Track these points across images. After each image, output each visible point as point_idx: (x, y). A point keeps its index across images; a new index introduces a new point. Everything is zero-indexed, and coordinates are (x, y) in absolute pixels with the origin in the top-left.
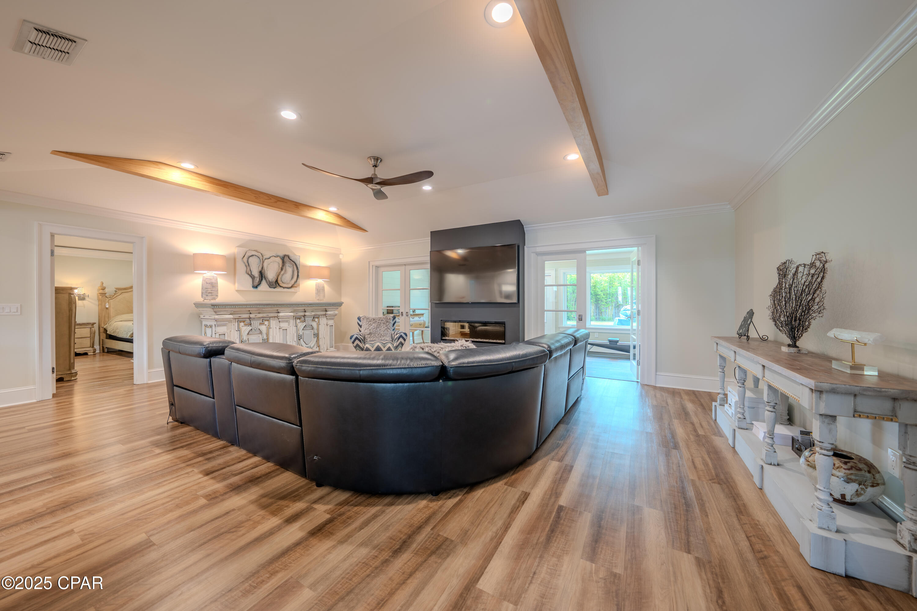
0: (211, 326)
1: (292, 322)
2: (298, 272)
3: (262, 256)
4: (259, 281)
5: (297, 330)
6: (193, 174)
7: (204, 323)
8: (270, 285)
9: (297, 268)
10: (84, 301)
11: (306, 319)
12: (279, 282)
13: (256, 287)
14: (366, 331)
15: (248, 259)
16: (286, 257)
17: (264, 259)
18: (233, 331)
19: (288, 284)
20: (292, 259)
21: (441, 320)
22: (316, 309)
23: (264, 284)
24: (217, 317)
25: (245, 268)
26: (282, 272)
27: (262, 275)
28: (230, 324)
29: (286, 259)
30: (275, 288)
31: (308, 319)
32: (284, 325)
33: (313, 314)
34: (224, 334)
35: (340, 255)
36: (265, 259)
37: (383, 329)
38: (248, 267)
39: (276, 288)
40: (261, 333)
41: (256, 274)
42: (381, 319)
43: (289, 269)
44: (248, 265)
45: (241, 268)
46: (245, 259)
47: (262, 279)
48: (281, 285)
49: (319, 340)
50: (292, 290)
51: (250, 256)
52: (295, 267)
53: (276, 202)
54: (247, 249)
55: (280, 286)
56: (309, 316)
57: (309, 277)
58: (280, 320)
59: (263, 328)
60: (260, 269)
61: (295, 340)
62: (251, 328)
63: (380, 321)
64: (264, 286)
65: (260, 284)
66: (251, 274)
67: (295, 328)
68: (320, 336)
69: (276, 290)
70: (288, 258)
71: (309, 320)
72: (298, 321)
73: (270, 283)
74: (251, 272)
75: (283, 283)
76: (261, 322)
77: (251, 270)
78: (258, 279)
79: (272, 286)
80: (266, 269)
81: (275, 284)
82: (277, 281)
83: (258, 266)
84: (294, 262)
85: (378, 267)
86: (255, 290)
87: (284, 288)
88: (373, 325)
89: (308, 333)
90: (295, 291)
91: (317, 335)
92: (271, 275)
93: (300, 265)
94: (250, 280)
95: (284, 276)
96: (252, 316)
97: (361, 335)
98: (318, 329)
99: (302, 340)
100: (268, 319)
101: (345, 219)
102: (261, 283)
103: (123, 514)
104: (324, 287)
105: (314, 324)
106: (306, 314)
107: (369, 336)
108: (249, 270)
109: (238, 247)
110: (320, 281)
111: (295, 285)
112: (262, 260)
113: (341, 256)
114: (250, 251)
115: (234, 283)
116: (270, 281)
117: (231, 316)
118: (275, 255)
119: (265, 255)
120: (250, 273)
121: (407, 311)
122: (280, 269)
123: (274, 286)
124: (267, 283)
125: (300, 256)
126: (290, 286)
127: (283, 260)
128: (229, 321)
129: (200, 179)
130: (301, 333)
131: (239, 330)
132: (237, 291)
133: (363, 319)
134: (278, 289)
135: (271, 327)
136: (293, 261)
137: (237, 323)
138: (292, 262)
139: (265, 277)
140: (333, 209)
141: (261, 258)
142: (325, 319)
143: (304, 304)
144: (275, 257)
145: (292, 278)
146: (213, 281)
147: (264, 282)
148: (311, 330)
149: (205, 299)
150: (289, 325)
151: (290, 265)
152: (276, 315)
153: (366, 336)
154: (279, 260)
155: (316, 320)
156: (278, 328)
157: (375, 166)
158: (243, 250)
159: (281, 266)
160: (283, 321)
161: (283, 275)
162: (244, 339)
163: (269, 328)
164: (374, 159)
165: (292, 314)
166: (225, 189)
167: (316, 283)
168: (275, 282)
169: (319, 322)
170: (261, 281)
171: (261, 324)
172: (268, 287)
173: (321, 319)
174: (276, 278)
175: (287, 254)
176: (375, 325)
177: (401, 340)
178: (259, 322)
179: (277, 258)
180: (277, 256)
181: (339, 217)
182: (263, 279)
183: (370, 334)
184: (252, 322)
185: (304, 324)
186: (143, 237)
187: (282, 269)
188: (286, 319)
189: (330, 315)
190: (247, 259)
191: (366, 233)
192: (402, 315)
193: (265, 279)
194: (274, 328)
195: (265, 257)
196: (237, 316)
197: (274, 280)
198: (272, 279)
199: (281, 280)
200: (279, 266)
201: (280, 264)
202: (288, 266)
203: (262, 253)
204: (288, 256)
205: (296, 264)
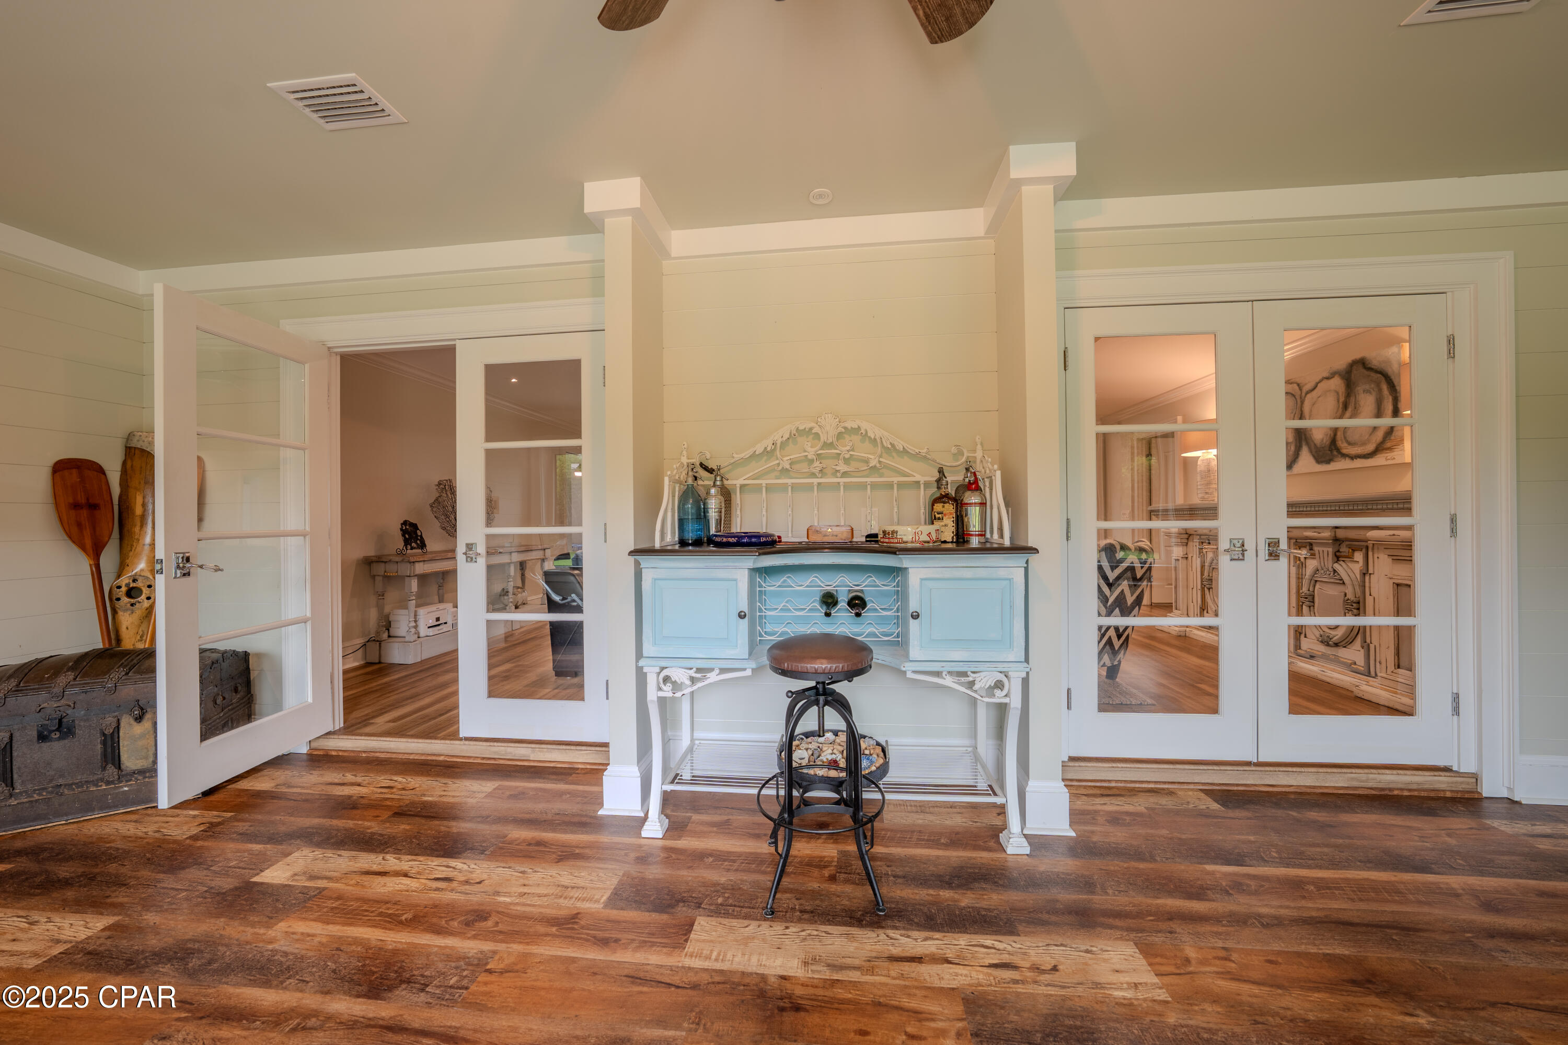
2: (1395, 400)
3: (1301, 389)
4: (1296, 451)
8: (1318, 455)
9: (1391, 388)
12: (1342, 444)
13: (1289, 466)
16: (1355, 367)
17: (1304, 394)
19: (1364, 444)
20: (1375, 363)
23: (1306, 457)
26: (1348, 415)
27: (1301, 434)
29: (1357, 373)
30: (1328, 462)
36: (1307, 393)
39: (1332, 463)
41: (1289, 434)
43: (1367, 403)
47: (1301, 446)
48: (1344, 451)
50: (1379, 460)
52: (1385, 387)
55: (1344, 456)
64: (1305, 460)
65: (1298, 458)
69: (1332, 466)
70: (1361, 368)
73: (1316, 452)
75: (1349, 443)
78: (1295, 449)
79: (1322, 459)
81: (1331, 450)
82: (1334, 442)
84: (1380, 373)
86: (1287, 473)
87: (1352, 458)
92: (1320, 429)
93: (1399, 374)
98: (1364, 589)
102: (1299, 454)
111: (1388, 445)
112: (1301, 397)
116: (1318, 445)
118: (1327, 374)
119: (1306, 384)
122: (1341, 406)
123: (1328, 458)
124: (1311, 452)
125: (1398, 346)
126: (1370, 447)
127: (1347, 380)
134: (1340, 464)
136: (1377, 372)
138: (1373, 374)
139: (1306, 439)
141: (1297, 393)
144: (1328, 378)
145: (1378, 419)
147: (1305, 451)
151: (1367, 387)
154: (1337, 383)
159: (1342, 399)
168: (1330, 447)
170: (1300, 451)
172: (1313, 461)
174: (1332, 435)
175: (1357, 356)
179: (1332, 380)
180: (1333, 375)
182: (1304, 443)
187: (1345, 407)
193: (1308, 444)
195: (1306, 388)
197: (1327, 441)
198: (1323, 439)
199: (1345, 438)
200: (1338, 401)
201: (1340, 394)
202: (1364, 391)
203: (1298, 381)
204: (1363, 362)
205: (1387, 378)
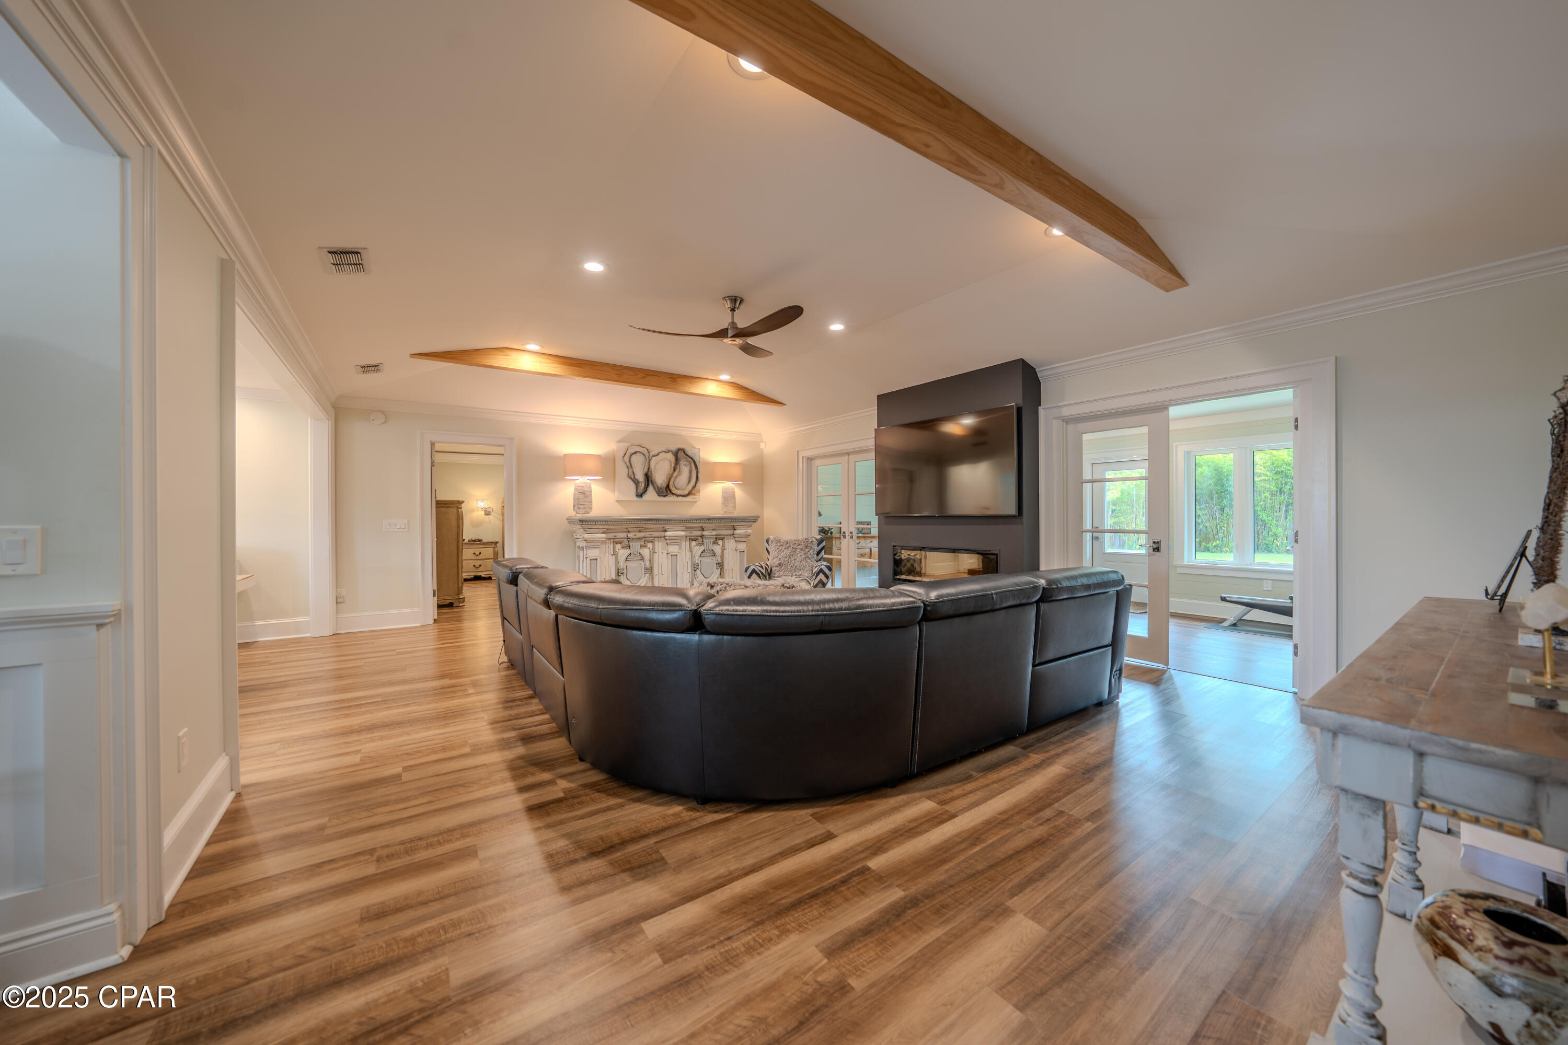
0: (583, 548)
1: (685, 544)
2: (697, 473)
3: (649, 453)
4: (644, 488)
5: (692, 557)
6: (542, 356)
7: (578, 544)
8: (659, 492)
9: (696, 467)
10: (490, 516)
11: (705, 541)
12: (671, 487)
13: (640, 495)
14: (774, 561)
15: (630, 458)
16: (680, 451)
17: (651, 456)
18: (607, 555)
19: (683, 490)
20: (689, 453)
21: (895, 546)
22: (718, 527)
23: (651, 492)
24: (586, 536)
25: (627, 470)
26: (676, 474)
27: (648, 478)
28: (604, 545)
29: (681, 454)
30: (665, 496)
31: (707, 540)
32: (674, 549)
33: (714, 533)
34: (596, 559)
35: (761, 443)
36: (653, 456)
37: (799, 558)
38: (630, 469)
39: (667, 497)
40: (642, 559)
41: (640, 477)
42: (797, 543)
43: (685, 470)
44: (630, 466)
45: (622, 470)
46: (627, 458)
47: (648, 485)
48: (673, 492)
49: (723, 572)
50: (689, 498)
51: (633, 454)
52: (693, 465)
53: (644, 378)
54: (630, 444)
55: (673, 494)
56: (710, 537)
57: (713, 479)
58: (668, 541)
59: (646, 553)
60: (646, 470)
61: (690, 571)
62: (629, 552)
63: (795, 546)
64: (651, 494)
65: (646, 491)
66: (634, 478)
67: (688, 554)
68: (726, 567)
69: (667, 499)
70: (683, 453)
71: (708, 543)
72: (694, 543)
73: (658, 490)
74: (634, 476)
75: (676, 488)
76: (643, 543)
77: (635, 473)
78: (643, 485)
79: (662, 494)
80: (653, 470)
81: (666, 491)
82: (668, 486)
83: (643, 466)
84: (692, 458)
85: (811, 459)
86: (639, 499)
87: (678, 496)
88: (785, 551)
89: (708, 563)
90: (694, 500)
91: (721, 565)
92: (660, 478)
93: (699, 462)
94: (633, 486)
95: (677, 479)
96: (630, 535)
97: (762, 567)
98: (722, 556)
99: (698, 571)
100: (651, 540)
101: (748, 389)
102: (647, 489)
103: (401, 746)
104: (734, 493)
105: (717, 549)
106: (705, 533)
107: (778, 568)
108: (632, 473)
109: (617, 442)
110: (728, 484)
111: (694, 492)
112: (648, 457)
113: (762, 446)
114: (632, 447)
115: (614, 492)
116: (659, 486)
117: (604, 536)
118: (665, 450)
119: (652, 451)
120: (632, 477)
121: (851, 530)
122: (672, 469)
123: (665, 494)
124: (655, 489)
125: (699, 449)
126: (686, 492)
127: (676, 456)
128: (603, 542)
129: (550, 361)
130: (697, 560)
131: (615, 554)
132: (618, 501)
133: (772, 542)
134: (670, 498)
135: (656, 551)
136: (690, 457)
137: (612, 545)
138: (688, 458)
139: (652, 482)
140: (725, 377)
141: (647, 454)
142: (733, 541)
143: (703, 519)
144: (665, 452)
145: (689, 481)
146: (586, 489)
147: (651, 488)
148: (712, 558)
149: (577, 513)
150: (680, 548)
151: (685, 463)
152: (662, 534)
153: (773, 569)
154: (670, 456)
155: (720, 542)
156: (665, 552)
157: (733, 310)
158: (624, 445)
159: (673, 465)
160: (672, 544)
161: (676, 477)
162: (621, 567)
163: (653, 552)
164: (731, 300)
165: (683, 533)
166: (580, 369)
167: (723, 487)
168: (666, 488)
169: (724, 545)
170: (647, 487)
171: (642, 547)
172: (656, 495)
173: (726, 541)
174: (667, 482)
175: (681, 447)
176: (787, 552)
177: (821, 576)
178: (639, 544)
179: (668, 454)
180: (669, 451)
181: (737, 387)
182: (650, 484)
183: (780, 565)
184: (631, 544)
185: (702, 548)
186: (512, 438)
187: (675, 470)
188: (676, 541)
189: (740, 536)
190: (628, 457)
191: (784, 407)
192: (844, 537)
193: (653, 484)
194: (661, 554)
195: (652, 454)
196: (611, 535)
197: (664, 485)
198: (662, 484)
199: (674, 485)
200: (671, 466)
201: (672, 462)
202: (684, 465)
203: (648, 448)
204: (683, 451)
205: (694, 462)
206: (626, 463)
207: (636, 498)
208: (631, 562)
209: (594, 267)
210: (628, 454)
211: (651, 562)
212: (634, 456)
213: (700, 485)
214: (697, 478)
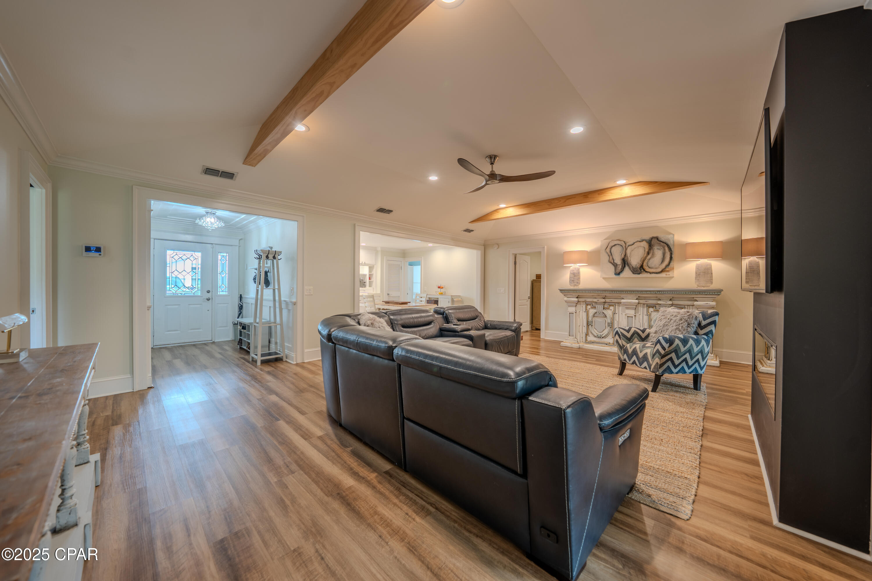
2: (671, 254)
4: (621, 268)
8: (634, 271)
9: (670, 249)
11: (661, 308)
12: (645, 267)
13: (618, 274)
15: (611, 249)
16: (654, 239)
17: (627, 246)
18: (581, 311)
19: (656, 268)
20: (663, 239)
25: (608, 257)
26: (649, 257)
27: (625, 262)
28: (578, 305)
29: (654, 241)
34: (573, 314)
38: (611, 257)
39: (640, 274)
40: (605, 316)
41: (618, 261)
43: (658, 253)
44: (611, 254)
45: (605, 258)
46: (608, 250)
47: (625, 266)
48: (647, 270)
50: (663, 275)
51: (613, 246)
52: (667, 249)
54: (610, 240)
55: (646, 272)
56: (666, 306)
57: (688, 258)
58: (625, 306)
60: (623, 256)
62: (596, 311)
64: (627, 272)
65: (623, 271)
69: (640, 276)
70: (656, 240)
73: (633, 269)
74: (614, 261)
75: (650, 268)
76: (605, 306)
77: (614, 259)
78: (620, 267)
79: (636, 273)
80: (629, 256)
81: (640, 269)
82: (642, 266)
83: (621, 254)
84: (665, 243)
86: (617, 276)
87: (651, 273)
90: (667, 276)
92: (635, 261)
93: (674, 245)
94: (613, 268)
95: (651, 260)
96: (596, 300)
100: (612, 304)
102: (623, 269)
104: (709, 269)
108: (612, 259)
109: (602, 240)
110: (705, 261)
111: (667, 269)
112: (625, 247)
114: (613, 242)
115: (599, 272)
116: (634, 267)
117: (577, 299)
118: (640, 240)
119: (628, 242)
120: (612, 262)
122: (646, 253)
123: (639, 272)
124: (630, 269)
125: (674, 235)
126: (660, 270)
127: (649, 243)
131: (586, 312)
132: (604, 278)
134: (644, 275)
135: (617, 312)
136: (663, 242)
138: (661, 243)
140: (622, 182)
141: (624, 245)
144: (640, 242)
145: (663, 261)
146: (575, 272)
147: (627, 268)
149: (570, 286)
151: (659, 247)
152: (619, 301)
154: (645, 244)
156: (624, 314)
157: (492, 164)
158: (607, 242)
159: (647, 250)
161: (650, 259)
162: (591, 320)
163: (614, 313)
165: (637, 301)
167: (698, 264)
168: (640, 267)
170: (624, 268)
171: (605, 308)
172: (631, 273)
174: (641, 264)
175: (655, 235)
178: (603, 306)
179: (642, 243)
180: (642, 241)
181: (645, 184)
182: (626, 266)
184: (597, 306)
187: (648, 253)
188: (632, 306)
190: (609, 249)
193: (628, 265)
194: (620, 314)
195: (627, 245)
196: (582, 299)
197: (639, 266)
198: (636, 265)
199: (647, 265)
200: (645, 251)
201: (646, 248)
202: (657, 249)
203: (624, 240)
204: (657, 238)
205: (668, 245)
206: (607, 253)
207: (614, 276)
208: (597, 318)
209: (433, 178)
210: (609, 247)
211: (613, 319)
212: (613, 247)
213: (674, 264)
214: (671, 258)
